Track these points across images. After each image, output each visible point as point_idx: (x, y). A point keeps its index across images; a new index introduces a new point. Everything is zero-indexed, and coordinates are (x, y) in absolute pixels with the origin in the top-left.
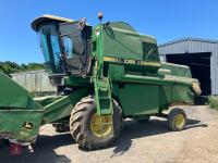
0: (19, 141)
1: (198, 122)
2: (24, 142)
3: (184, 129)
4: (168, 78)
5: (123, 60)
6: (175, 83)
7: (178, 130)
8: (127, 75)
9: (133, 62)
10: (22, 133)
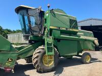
0: (5, 68)
2: (7, 68)
4: (82, 37)
5: (59, 28)
6: (86, 40)
8: (62, 36)
9: (65, 29)
10: (7, 64)
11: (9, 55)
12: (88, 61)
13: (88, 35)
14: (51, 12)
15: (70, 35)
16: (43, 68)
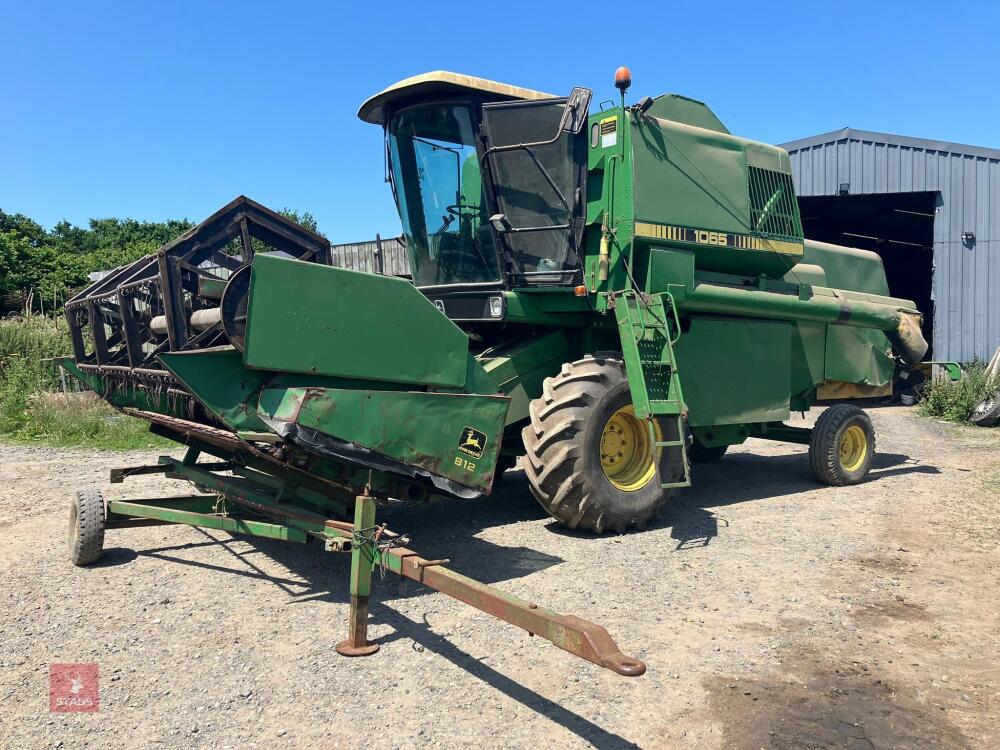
0: (454, 484)
1: (902, 459)
2: (464, 487)
3: (866, 478)
5: (691, 236)
6: (845, 316)
7: (846, 482)
8: (705, 288)
9: (721, 241)
10: (458, 461)
11: (468, 410)
12: (854, 468)
13: (853, 277)
14: (636, 124)
15: (747, 285)
16: (606, 505)
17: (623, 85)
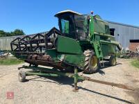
14: (94, 19)
17: (92, 13)
